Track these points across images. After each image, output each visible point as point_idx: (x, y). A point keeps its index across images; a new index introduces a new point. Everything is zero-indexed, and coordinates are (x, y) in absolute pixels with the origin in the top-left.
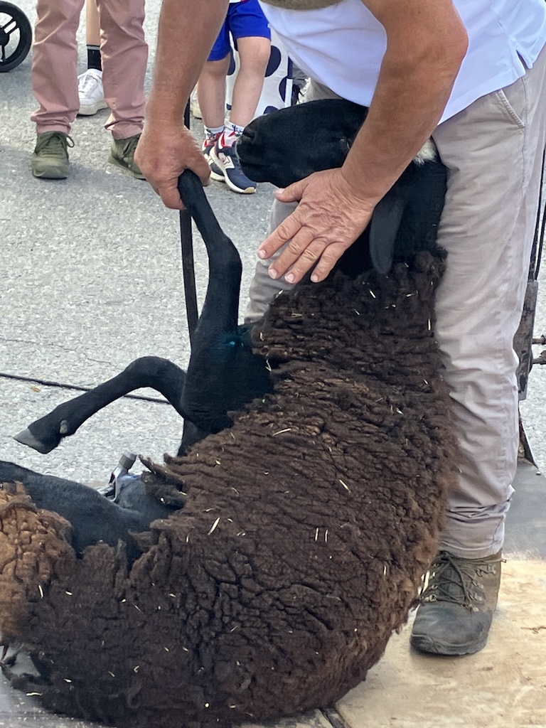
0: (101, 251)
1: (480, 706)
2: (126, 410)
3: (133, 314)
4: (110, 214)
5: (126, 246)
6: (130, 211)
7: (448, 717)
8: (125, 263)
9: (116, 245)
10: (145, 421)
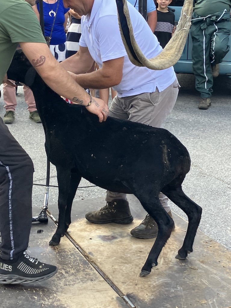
0: (29, 146)
1: (136, 261)
2: (37, 188)
3: (38, 162)
4: (31, 135)
5: (36, 144)
6: (37, 134)
7: (128, 264)
8: (36, 148)
9: (33, 144)
10: (42, 191)
